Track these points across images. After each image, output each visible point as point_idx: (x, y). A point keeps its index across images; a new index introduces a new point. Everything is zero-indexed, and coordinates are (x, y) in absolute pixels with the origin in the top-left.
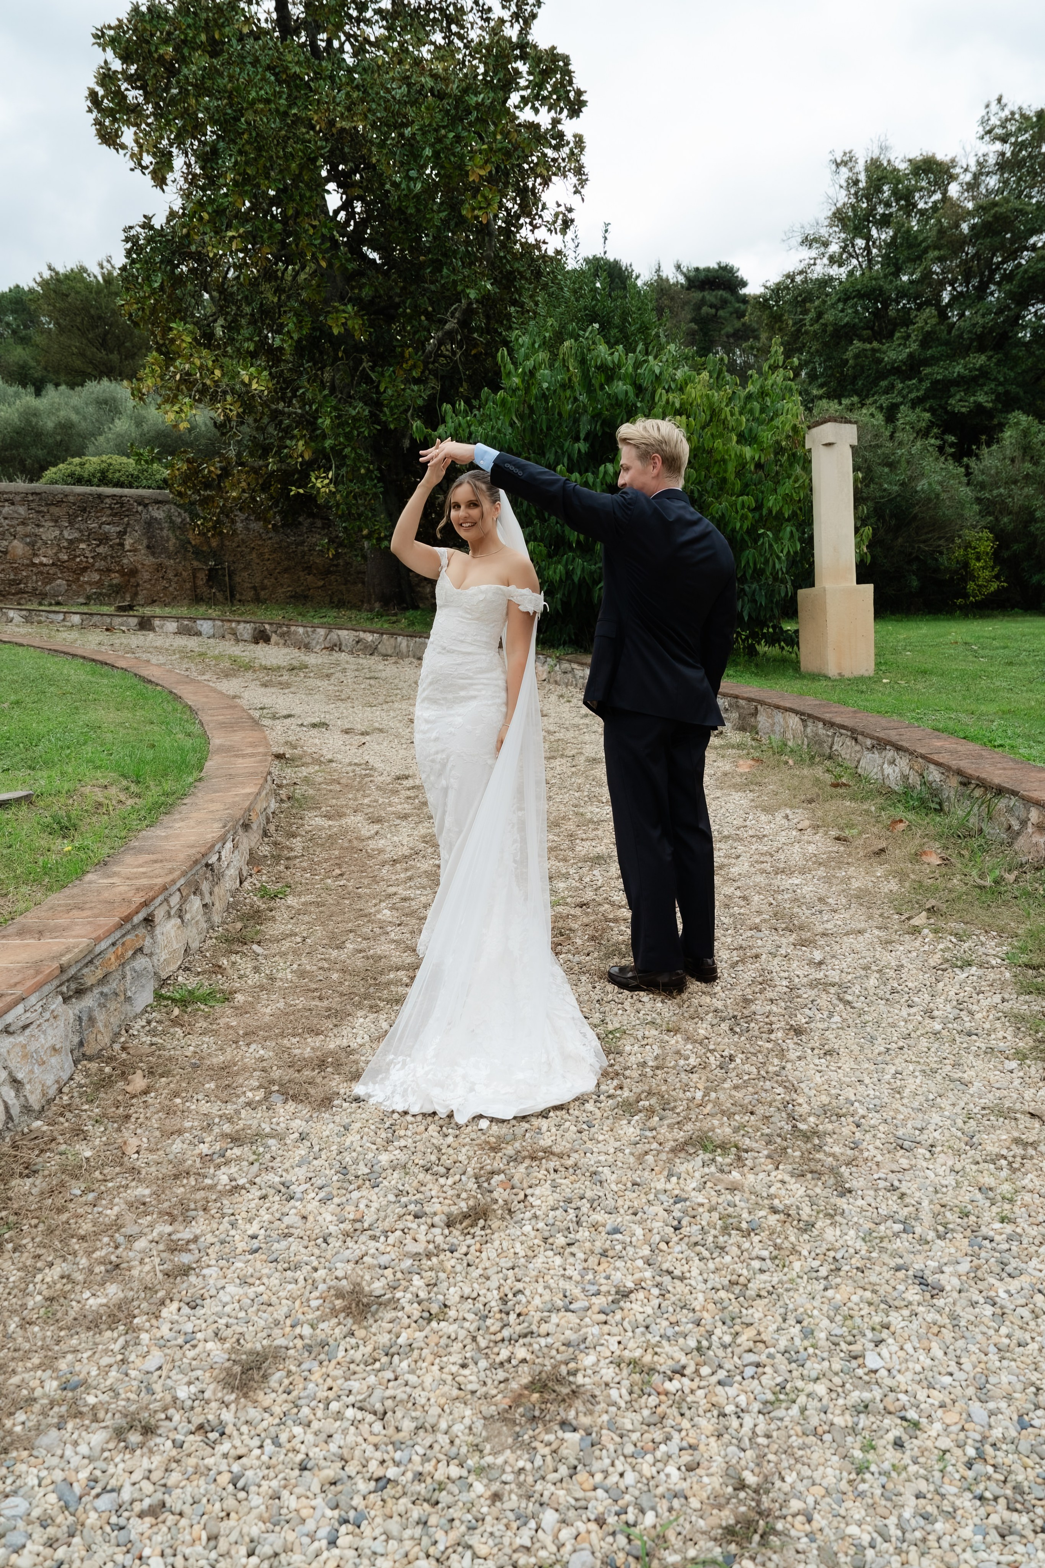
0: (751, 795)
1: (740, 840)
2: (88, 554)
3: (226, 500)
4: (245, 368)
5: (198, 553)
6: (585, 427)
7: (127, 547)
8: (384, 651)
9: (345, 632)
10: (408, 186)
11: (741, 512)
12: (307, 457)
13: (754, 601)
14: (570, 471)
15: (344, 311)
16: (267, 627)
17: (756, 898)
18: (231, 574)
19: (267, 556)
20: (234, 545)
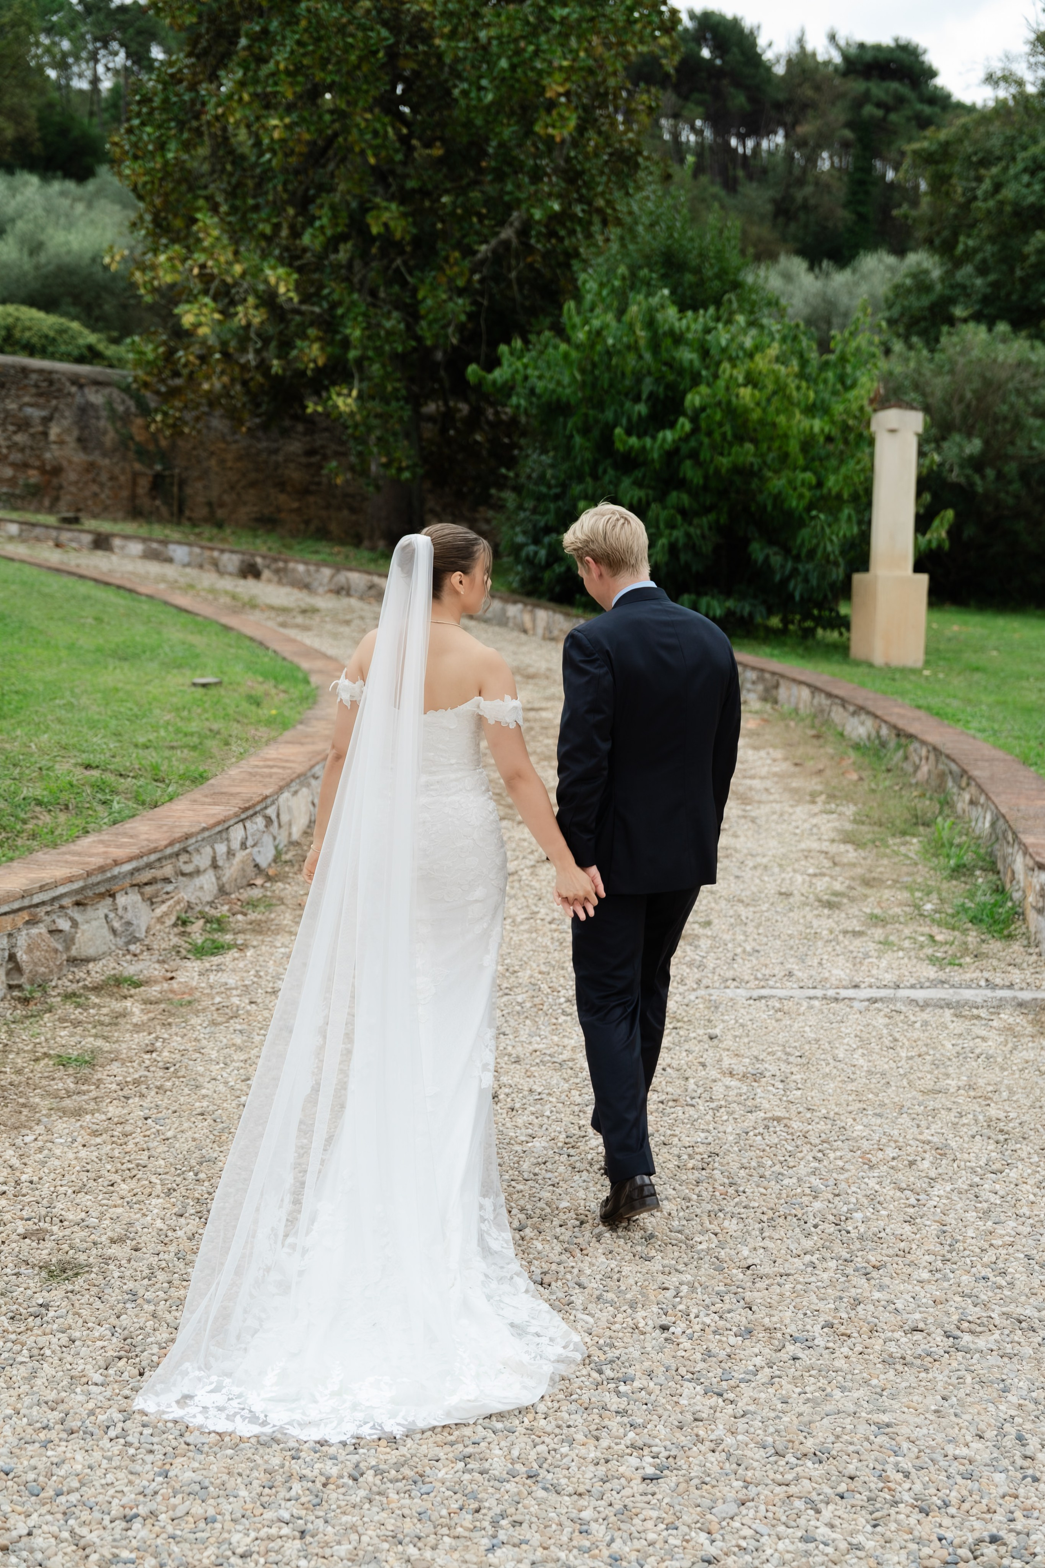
4: (274, 268)
5: (142, 453)
6: (648, 385)
7: (52, 437)
9: (356, 575)
10: (478, 96)
11: (799, 489)
12: (320, 364)
14: (629, 433)
15: (387, 209)
16: (259, 560)
18: (182, 483)
19: (229, 464)
20: (190, 446)
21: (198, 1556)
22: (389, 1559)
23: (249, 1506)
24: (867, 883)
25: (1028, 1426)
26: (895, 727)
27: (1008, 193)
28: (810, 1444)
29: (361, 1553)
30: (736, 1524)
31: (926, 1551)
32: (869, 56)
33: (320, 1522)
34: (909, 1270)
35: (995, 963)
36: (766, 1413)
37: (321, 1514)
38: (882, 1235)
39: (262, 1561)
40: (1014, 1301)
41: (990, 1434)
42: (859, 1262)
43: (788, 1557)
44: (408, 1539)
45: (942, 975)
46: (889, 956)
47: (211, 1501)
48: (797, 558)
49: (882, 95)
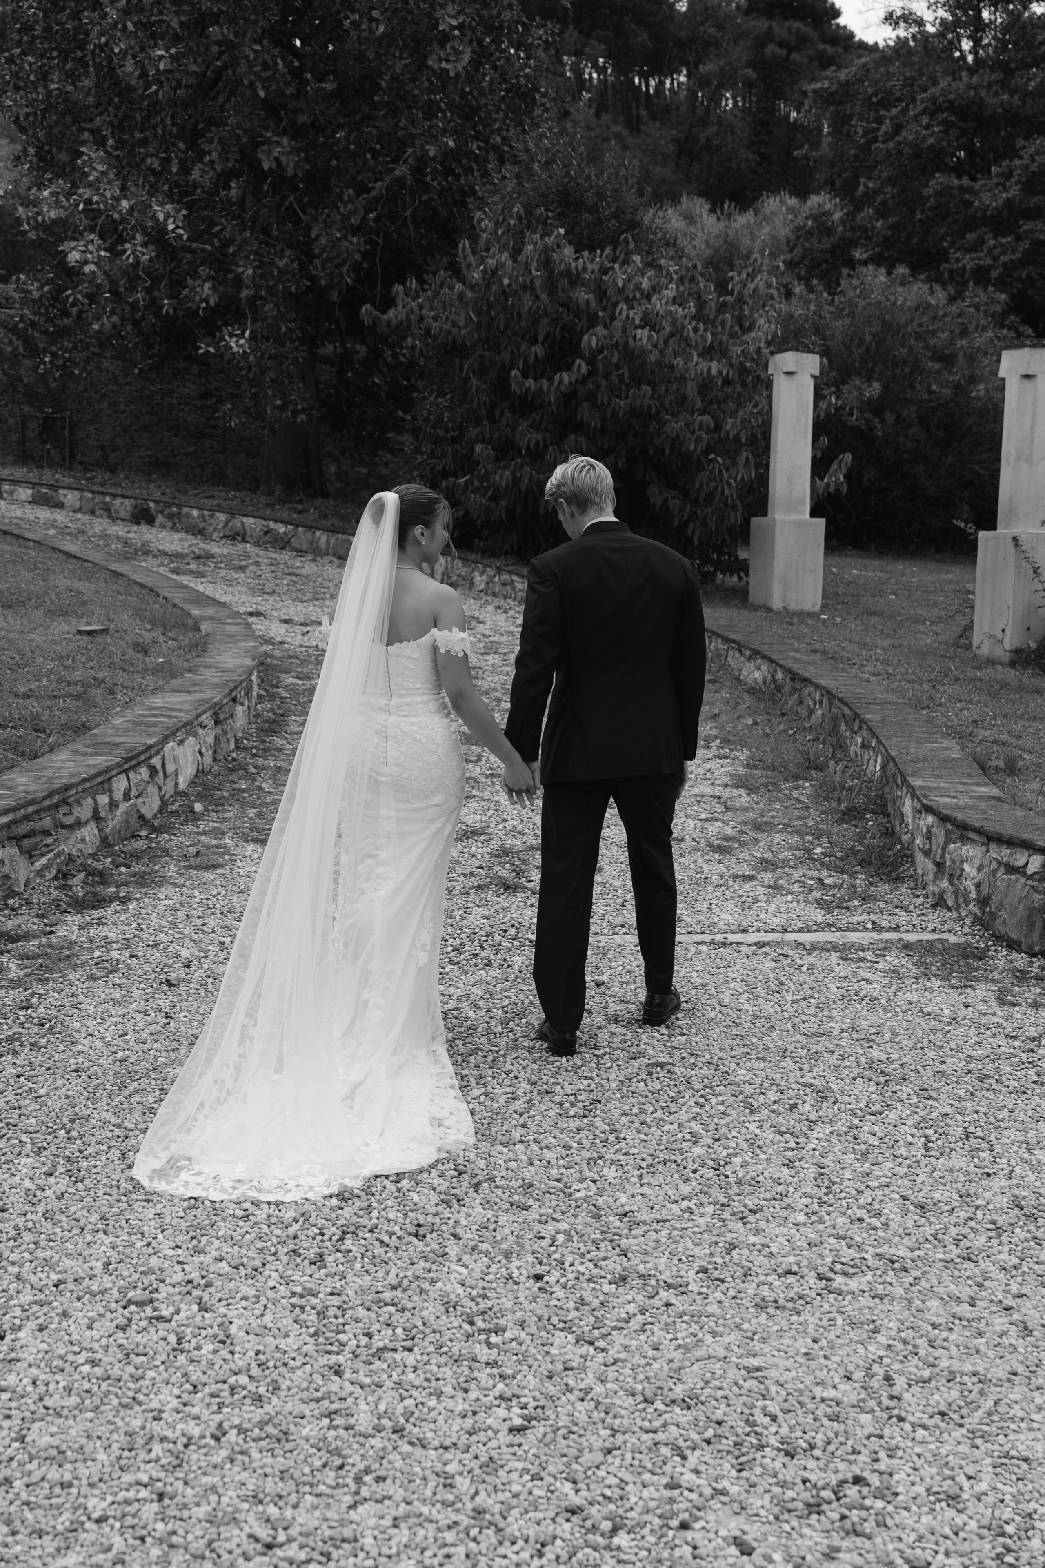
5: (31, 395)
8: (298, 546)
9: (252, 520)
10: (370, 28)
11: (697, 432)
12: (212, 303)
13: (705, 525)
15: (278, 143)
16: (152, 505)
18: (73, 427)
19: (122, 407)
20: (80, 388)
21: (52, 1523)
22: (249, 1519)
23: (107, 1469)
24: (758, 827)
25: (896, 1366)
26: (789, 671)
28: (679, 1391)
29: (220, 1514)
30: (602, 1473)
31: (790, 1494)
33: (179, 1484)
34: (785, 1213)
35: (883, 905)
36: (637, 1360)
37: (181, 1475)
38: (761, 1179)
39: (118, 1525)
40: (888, 1241)
41: (859, 1375)
42: (736, 1206)
43: (652, 1504)
44: (268, 1499)
45: (830, 919)
46: (778, 900)
47: (68, 1466)
48: (696, 502)
49: (785, 35)
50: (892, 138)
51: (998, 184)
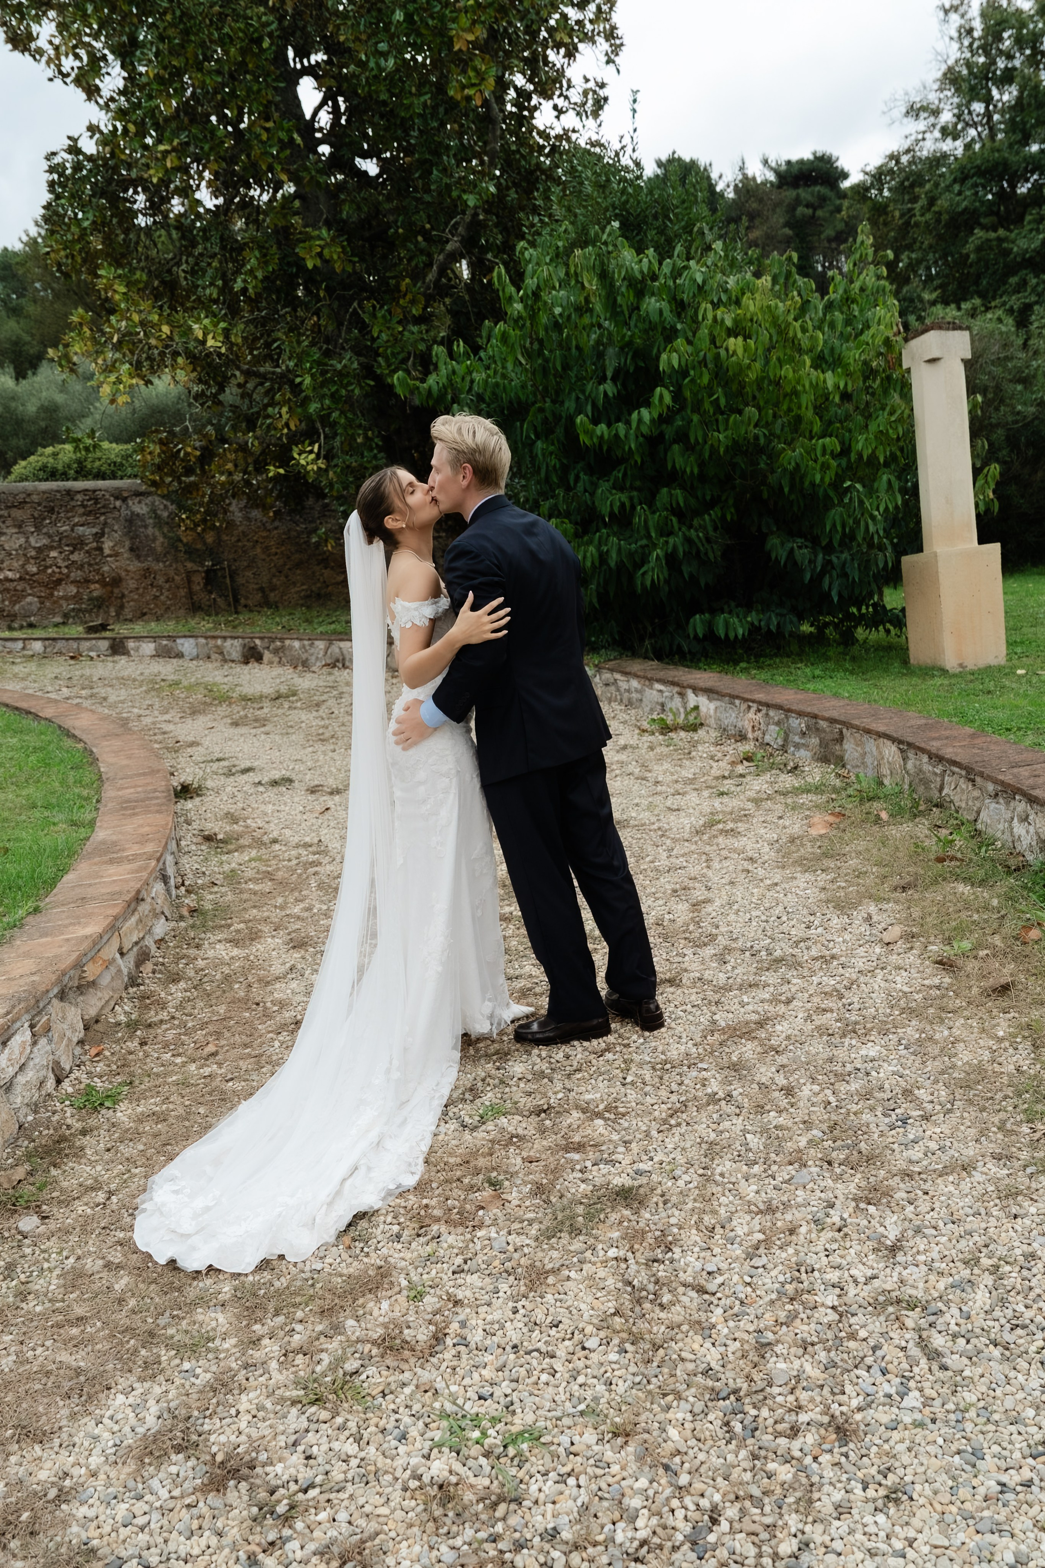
0: (823, 878)
1: (797, 965)
2: (61, 563)
3: (213, 487)
4: (199, 321)
5: (191, 553)
7: (107, 552)
10: (378, 65)
11: (821, 459)
12: (291, 428)
13: (845, 575)
17: (806, 1092)
18: (233, 575)
19: (274, 550)
20: (234, 539)
27: (943, 203)
32: (795, 170)
49: (809, 198)
50: (929, 210)
51: (1031, 230)
